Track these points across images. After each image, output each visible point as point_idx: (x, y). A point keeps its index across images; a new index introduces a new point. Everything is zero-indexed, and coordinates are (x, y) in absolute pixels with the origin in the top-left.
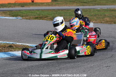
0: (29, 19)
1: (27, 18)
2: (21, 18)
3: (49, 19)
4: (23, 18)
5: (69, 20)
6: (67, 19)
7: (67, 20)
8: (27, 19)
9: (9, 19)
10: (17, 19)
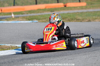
0: (46, 22)
1: (43, 20)
2: (37, 21)
3: (67, 20)
4: (39, 21)
5: (88, 20)
6: (87, 19)
7: (87, 21)
8: (42, 22)
9: (24, 23)
10: (33, 22)
